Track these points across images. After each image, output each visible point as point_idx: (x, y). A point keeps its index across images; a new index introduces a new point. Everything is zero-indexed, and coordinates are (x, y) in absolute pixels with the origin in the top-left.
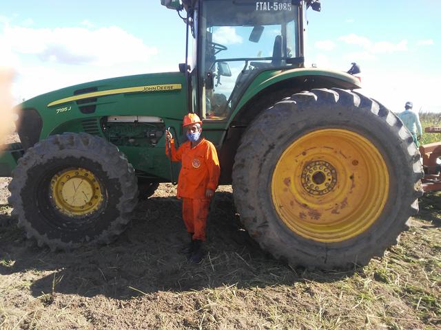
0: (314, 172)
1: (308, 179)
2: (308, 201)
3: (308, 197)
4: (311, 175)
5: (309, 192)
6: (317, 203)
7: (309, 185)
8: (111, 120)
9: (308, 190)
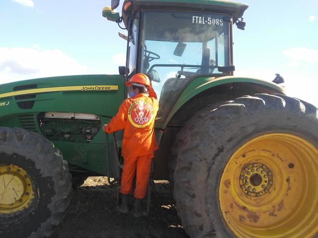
0: (252, 173)
1: (246, 181)
2: (246, 203)
3: (246, 199)
4: (249, 177)
5: (247, 194)
6: (254, 206)
7: (247, 186)
8: (49, 116)
9: (246, 192)
